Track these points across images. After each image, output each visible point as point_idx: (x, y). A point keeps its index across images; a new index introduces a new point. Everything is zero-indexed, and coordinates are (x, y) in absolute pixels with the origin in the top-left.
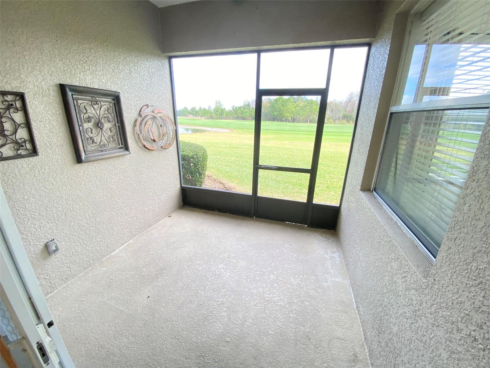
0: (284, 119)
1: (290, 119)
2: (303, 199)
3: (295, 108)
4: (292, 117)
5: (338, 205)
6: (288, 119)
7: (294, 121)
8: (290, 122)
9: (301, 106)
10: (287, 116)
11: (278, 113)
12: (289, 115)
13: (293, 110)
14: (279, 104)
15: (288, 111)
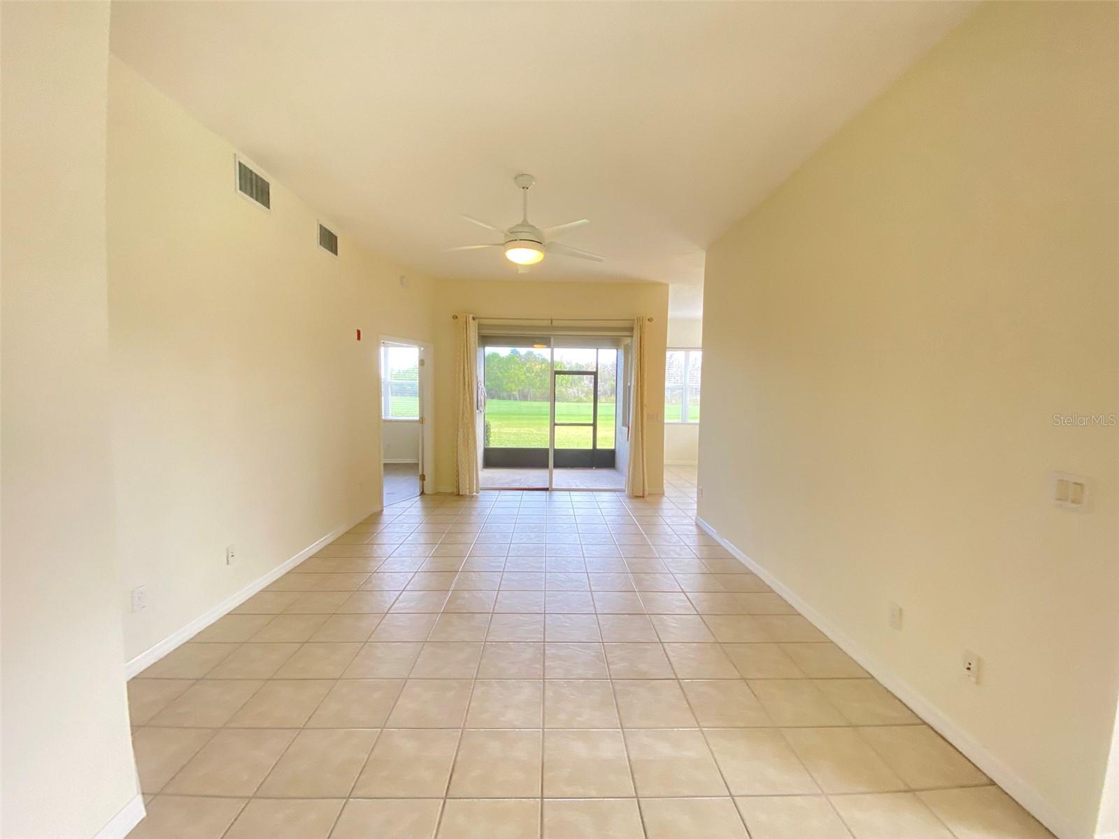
0: (505, 394)
1: (516, 393)
2: (590, 447)
3: (525, 374)
4: (519, 391)
5: (613, 448)
6: (514, 395)
7: (524, 397)
8: (517, 399)
9: (537, 372)
10: (511, 390)
11: (493, 382)
12: (513, 387)
13: (523, 377)
14: (494, 366)
15: (512, 380)
